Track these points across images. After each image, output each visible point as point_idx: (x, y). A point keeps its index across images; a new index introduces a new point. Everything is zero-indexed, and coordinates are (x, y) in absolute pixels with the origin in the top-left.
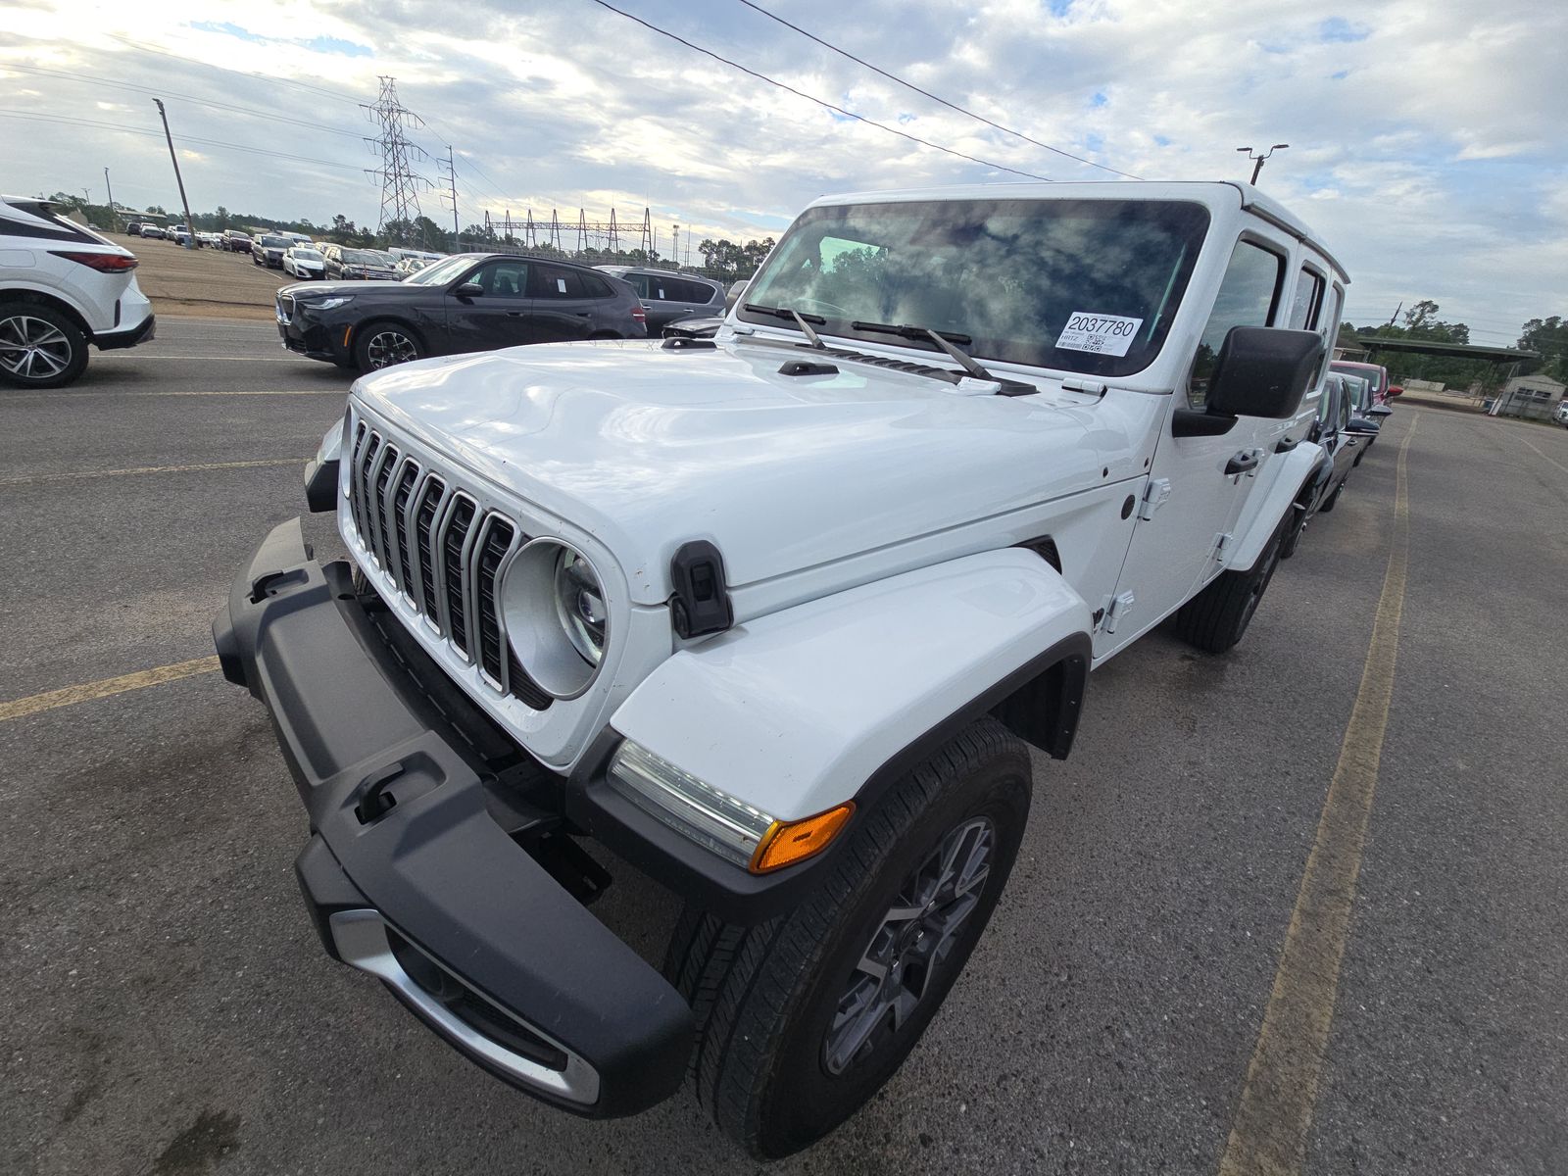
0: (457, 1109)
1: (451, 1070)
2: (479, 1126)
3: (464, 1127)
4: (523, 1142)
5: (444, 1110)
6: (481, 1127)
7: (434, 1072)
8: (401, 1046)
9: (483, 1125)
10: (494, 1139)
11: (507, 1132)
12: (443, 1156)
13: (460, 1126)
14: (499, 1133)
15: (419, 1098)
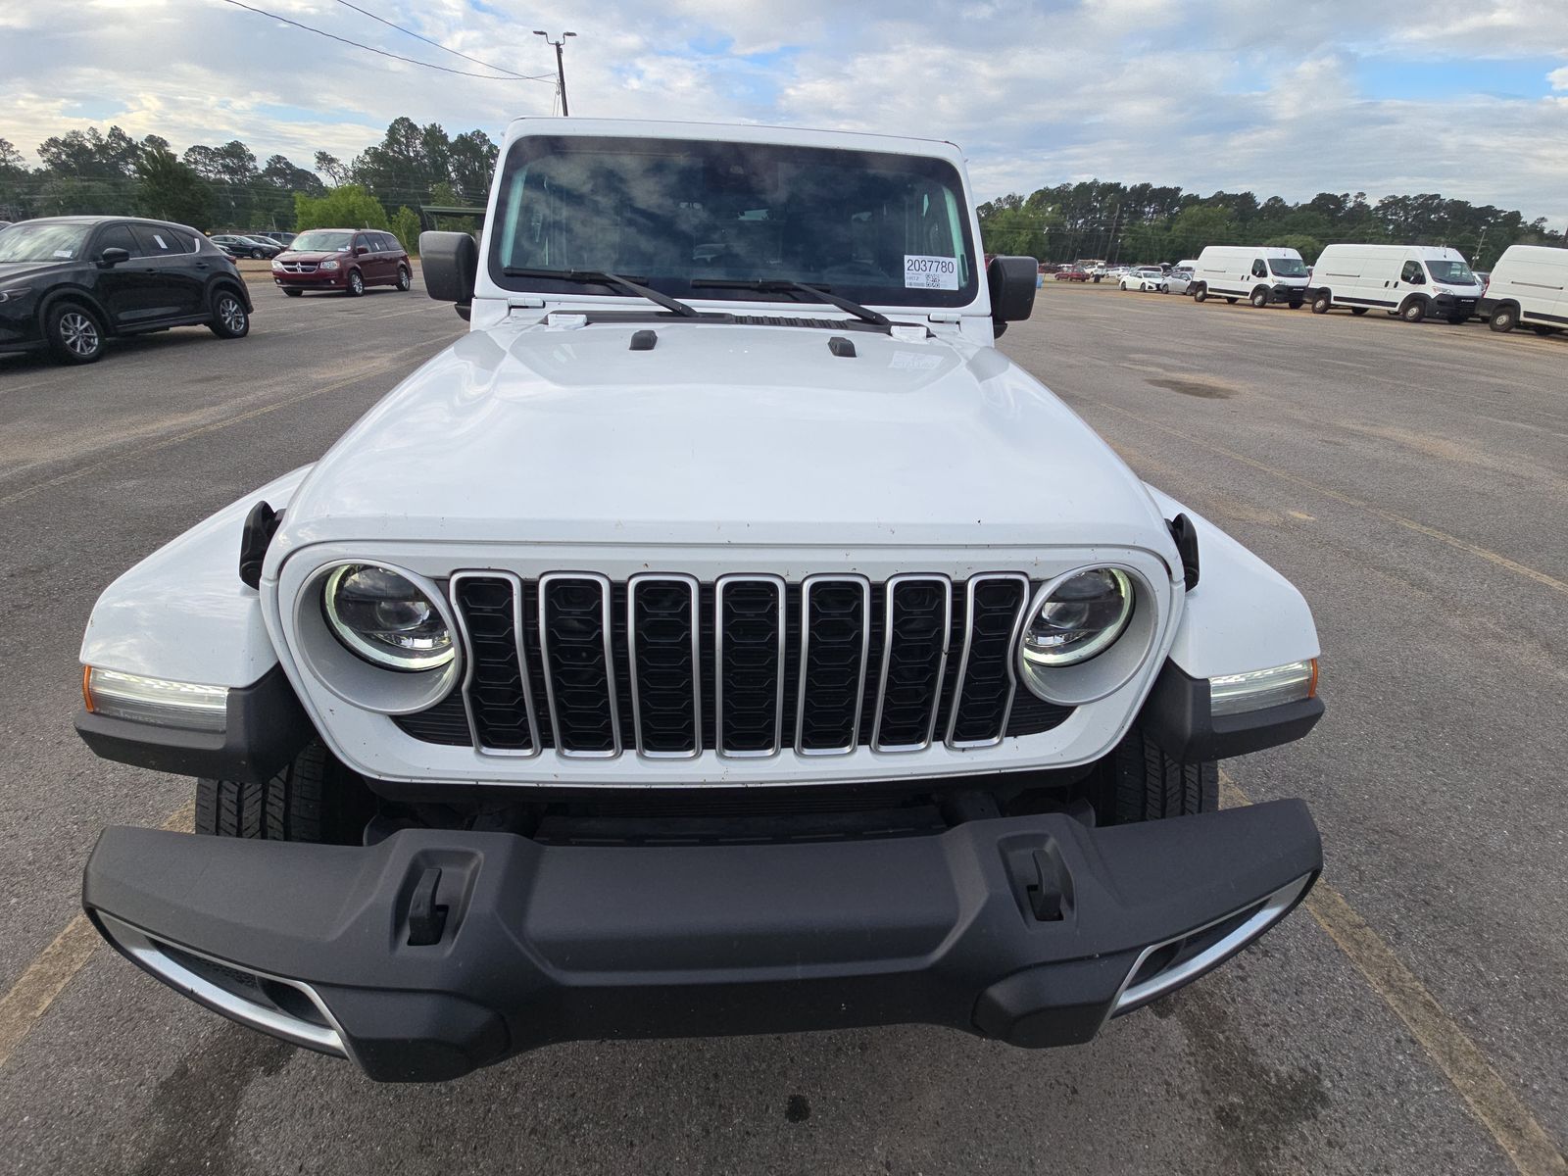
0: (975, 1131)
1: (938, 1123)
2: (999, 1116)
3: (995, 1130)
4: (1026, 1086)
5: (973, 1143)
6: (1000, 1116)
7: (932, 1139)
8: (888, 1163)
9: (999, 1113)
10: (1014, 1109)
11: (1013, 1096)
12: (1013, 1158)
13: (993, 1134)
14: (1012, 1102)
15: (951, 1161)
